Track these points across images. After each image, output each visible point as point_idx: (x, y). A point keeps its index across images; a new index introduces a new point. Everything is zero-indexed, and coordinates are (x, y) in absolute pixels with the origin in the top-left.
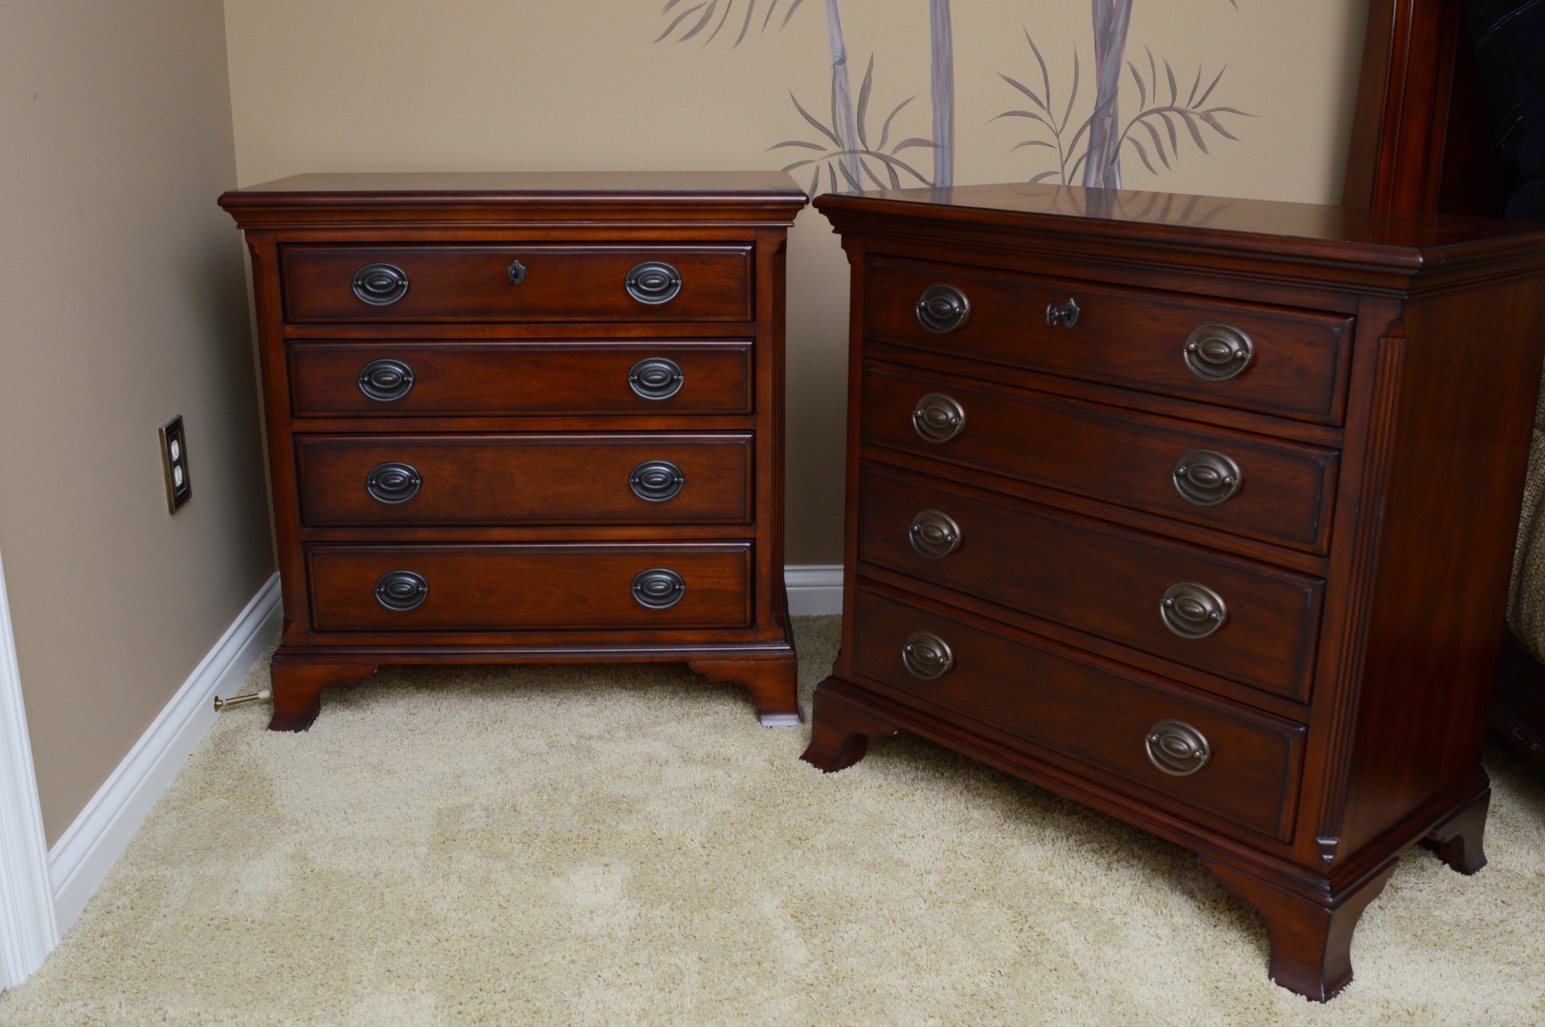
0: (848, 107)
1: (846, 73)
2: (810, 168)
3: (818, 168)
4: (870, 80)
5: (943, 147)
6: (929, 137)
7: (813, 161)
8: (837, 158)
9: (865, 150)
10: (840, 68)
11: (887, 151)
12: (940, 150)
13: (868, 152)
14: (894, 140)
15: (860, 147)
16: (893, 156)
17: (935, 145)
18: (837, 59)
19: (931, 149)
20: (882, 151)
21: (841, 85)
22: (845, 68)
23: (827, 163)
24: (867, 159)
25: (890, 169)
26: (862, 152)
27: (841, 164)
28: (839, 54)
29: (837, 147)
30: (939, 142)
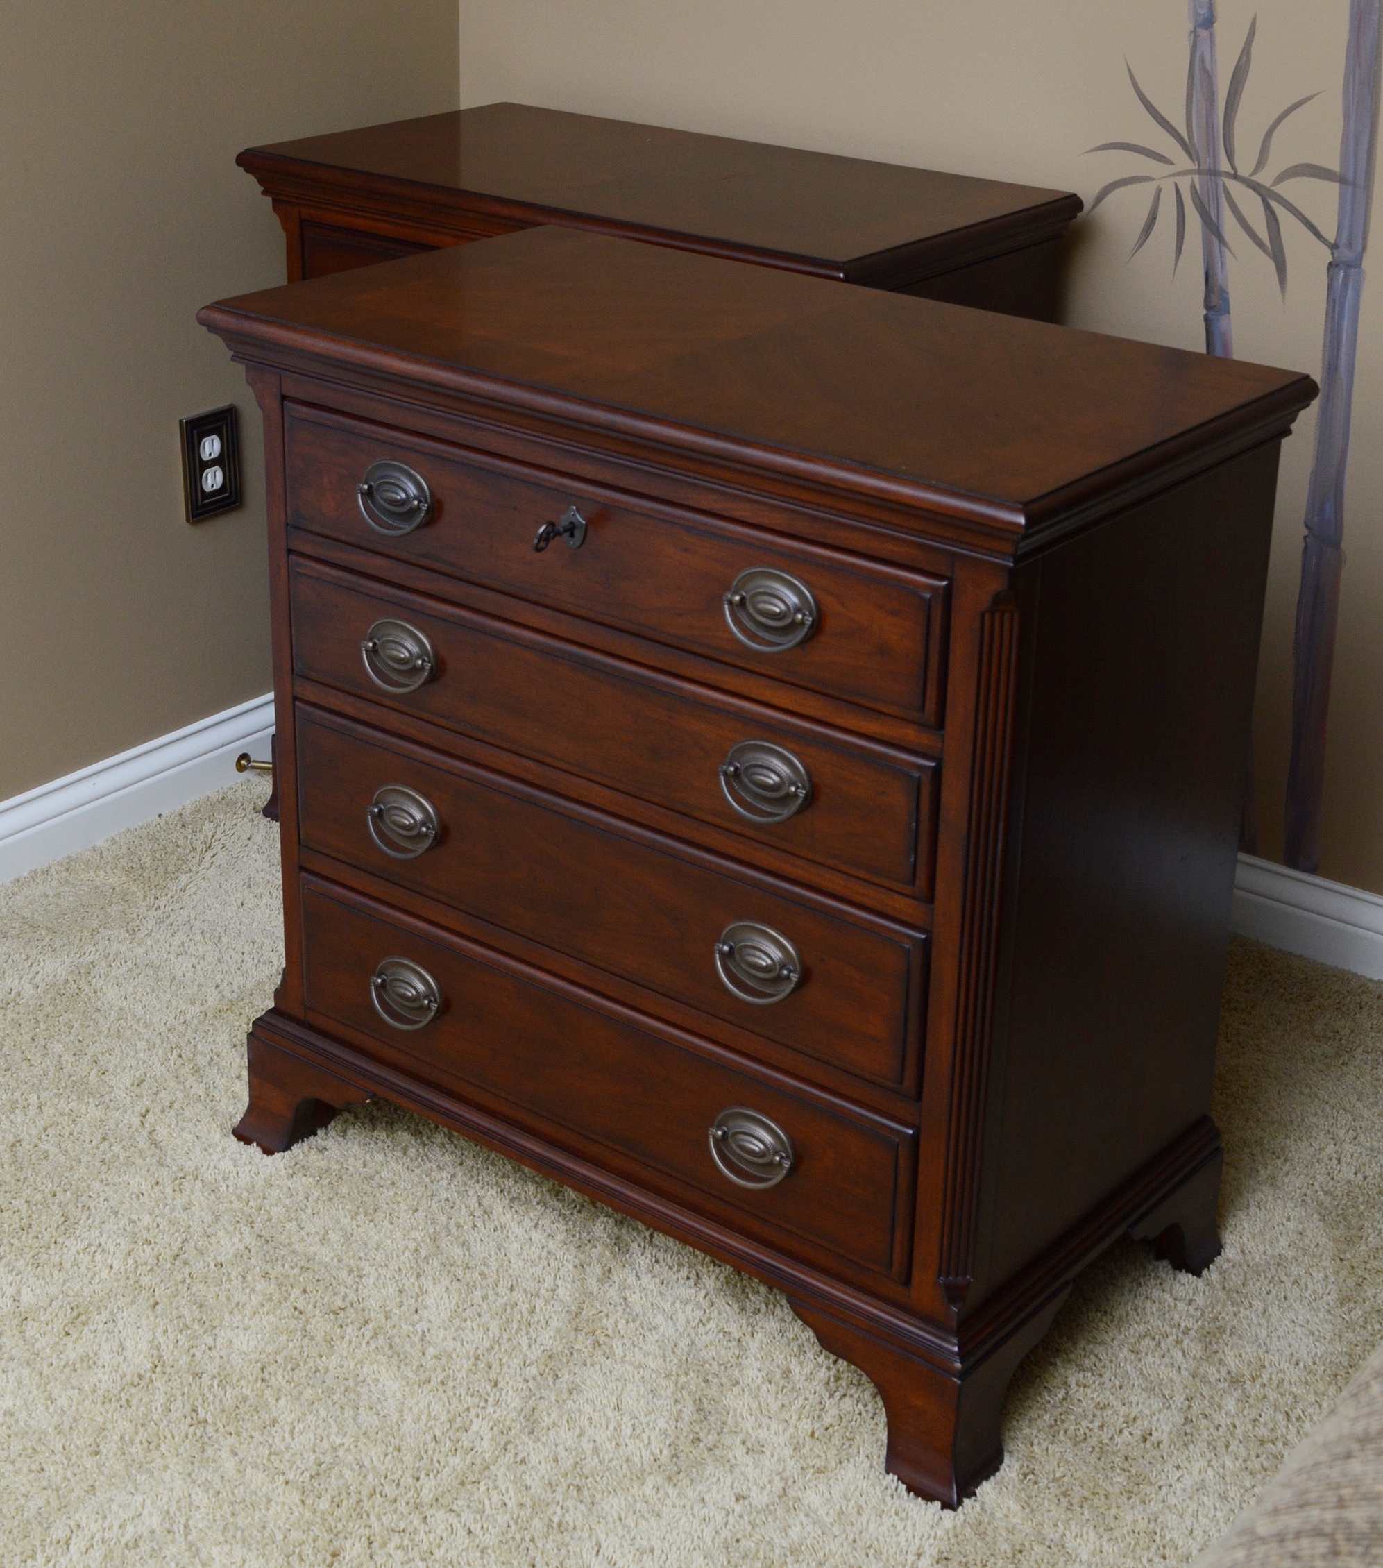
0: (1211, 98)
1: (1212, 43)
2: (1148, 189)
3: (1159, 191)
4: (1248, 60)
5: (1354, 185)
6: (1334, 165)
7: (1148, 179)
8: (1189, 178)
9: (1233, 172)
10: (1204, 33)
11: (1265, 178)
12: (1350, 188)
13: (1235, 176)
14: (1278, 162)
15: (1224, 165)
16: (1277, 189)
17: (1342, 180)
18: (1201, 19)
19: (1335, 186)
20: (1257, 178)
21: (1202, 61)
22: (1211, 34)
23: (1173, 185)
24: (1233, 185)
25: (1268, 207)
26: (1227, 174)
27: (1193, 187)
28: (1203, 11)
29: (1189, 161)
30: (1350, 177)
